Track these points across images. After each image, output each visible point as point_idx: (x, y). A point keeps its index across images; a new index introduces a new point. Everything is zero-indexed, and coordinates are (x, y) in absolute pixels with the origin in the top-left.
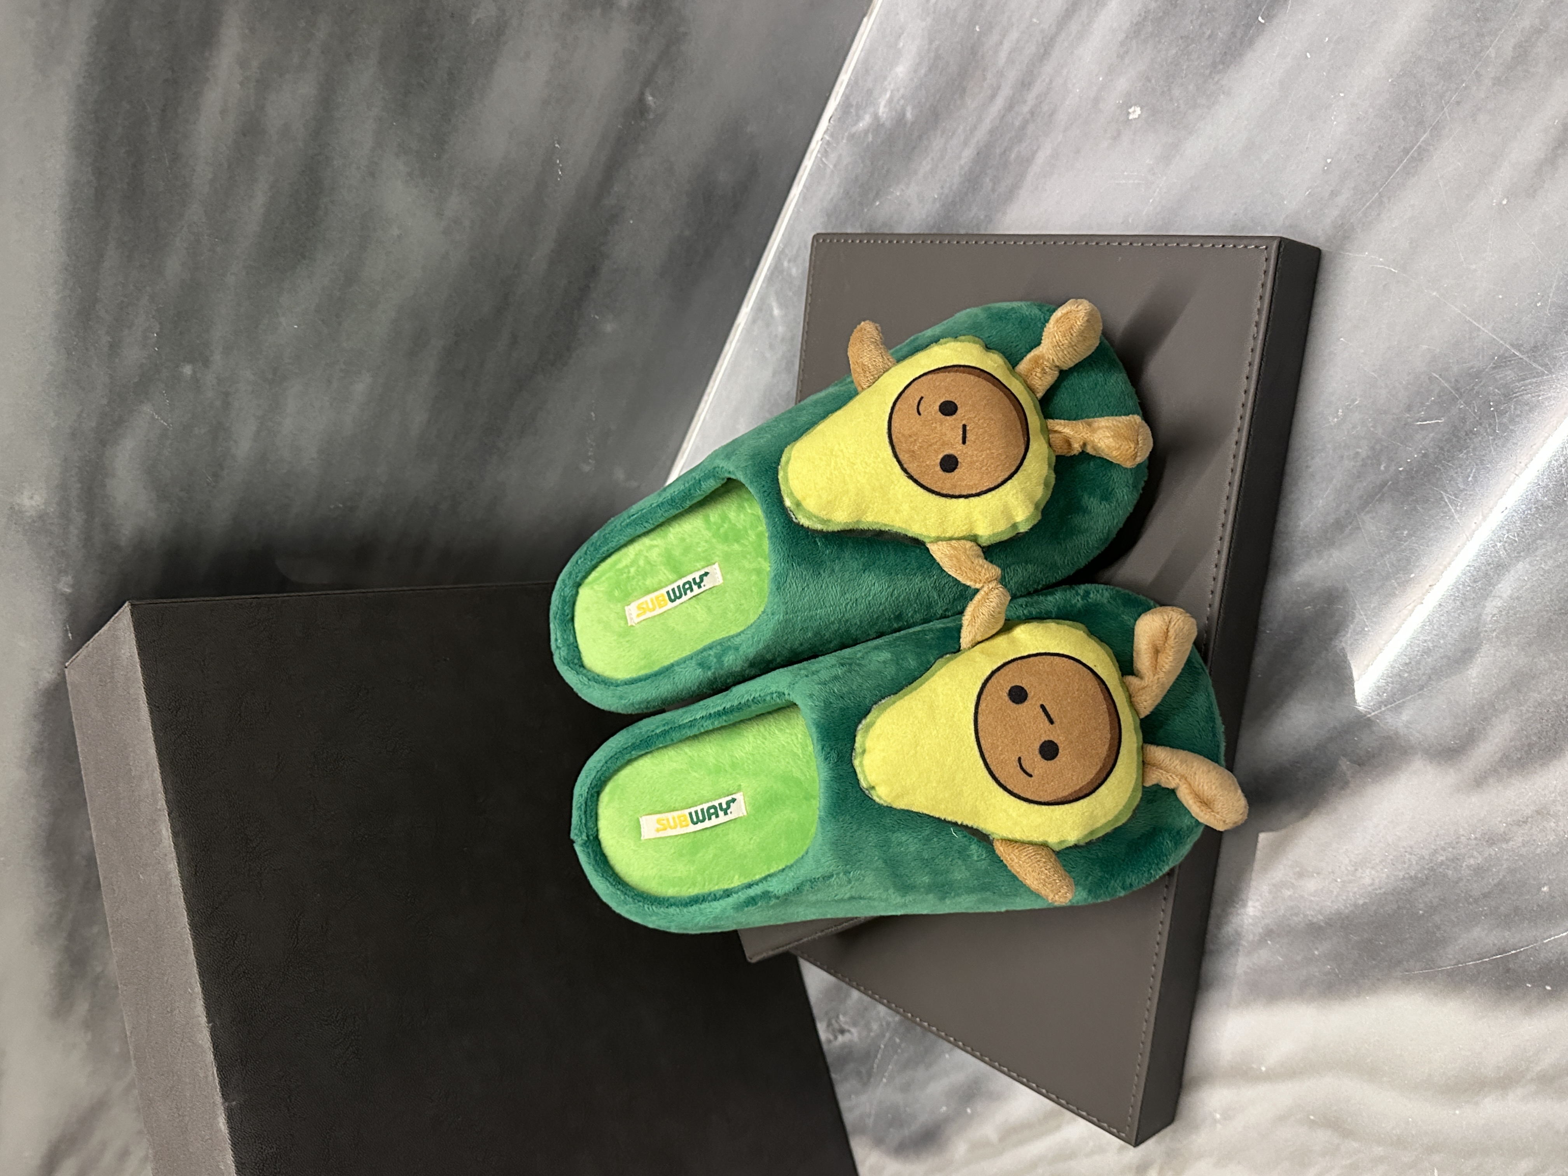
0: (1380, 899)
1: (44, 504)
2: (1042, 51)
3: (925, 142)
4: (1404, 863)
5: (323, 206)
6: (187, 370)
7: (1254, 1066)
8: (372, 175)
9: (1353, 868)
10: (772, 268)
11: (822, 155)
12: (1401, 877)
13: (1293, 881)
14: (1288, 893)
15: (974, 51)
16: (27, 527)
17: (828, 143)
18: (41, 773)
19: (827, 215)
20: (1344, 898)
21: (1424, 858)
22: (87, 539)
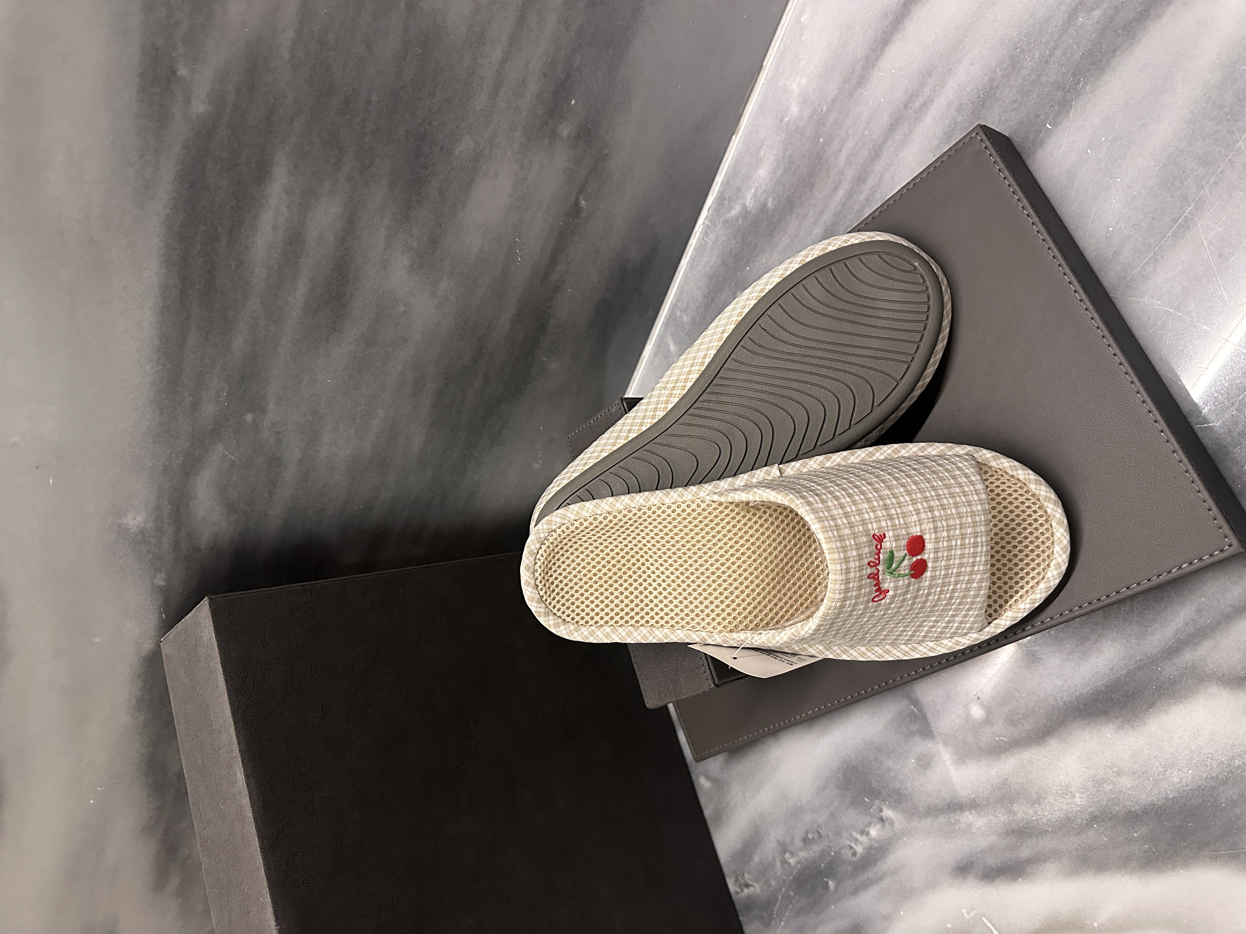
0: (1188, 793)
1: (144, 522)
2: (873, 154)
3: (784, 224)
4: (1207, 766)
5: (348, 293)
6: (249, 417)
7: (1088, 923)
8: (384, 268)
9: (1163, 770)
10: (667, 317)
11: (704, 235)
12: (1204, 778)
13: (1112, 778)
14: (1108, 787)
15: (819, 157)
16: (131, 540)
17: (708, 227)
18: (143, 717)
19: (709, 277)
20: (1157, 792)
21: (1223, 763)
22: (176, 545)
